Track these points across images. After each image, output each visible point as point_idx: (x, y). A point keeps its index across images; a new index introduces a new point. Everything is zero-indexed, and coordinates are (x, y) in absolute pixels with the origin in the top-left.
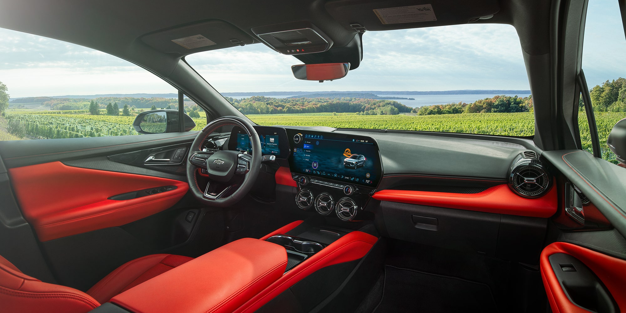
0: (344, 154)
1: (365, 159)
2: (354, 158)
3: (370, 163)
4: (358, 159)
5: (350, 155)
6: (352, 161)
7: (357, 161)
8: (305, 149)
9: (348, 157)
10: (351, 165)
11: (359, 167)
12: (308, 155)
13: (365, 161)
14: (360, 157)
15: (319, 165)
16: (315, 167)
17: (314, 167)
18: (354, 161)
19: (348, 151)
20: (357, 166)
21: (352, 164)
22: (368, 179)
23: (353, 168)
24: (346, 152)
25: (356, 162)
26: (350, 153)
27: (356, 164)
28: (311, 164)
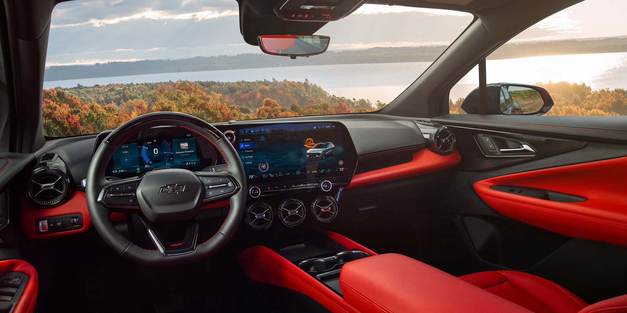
0: (305, 145)
1: (333, 146)
2: (318, 147)
3: (340, 149)
4: (325, 148)
5: (313, 145)
6: (317, 151)
7: (324, 149)
8: (242, 150)
9: (312, 148)
10: (317, 156)
11: (327, 156)
12: (249, 157)
13: (333, 148)
14: (327, 144)
15: (271, 165)
16: (265, 169)
17: (263, 170)
18: (320, 151)
19: (309, 141)
20: (325, 155)
21: (319, 154)
22: (341, 166)
23: (322, 159)
24: (308, 142)
25: (324, 151)
26: (313, 143)
27: (324, 154)
28: (257, 167)
